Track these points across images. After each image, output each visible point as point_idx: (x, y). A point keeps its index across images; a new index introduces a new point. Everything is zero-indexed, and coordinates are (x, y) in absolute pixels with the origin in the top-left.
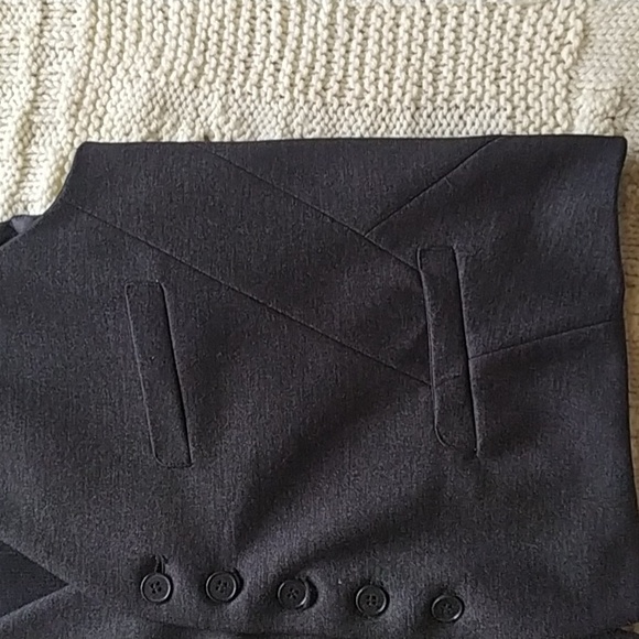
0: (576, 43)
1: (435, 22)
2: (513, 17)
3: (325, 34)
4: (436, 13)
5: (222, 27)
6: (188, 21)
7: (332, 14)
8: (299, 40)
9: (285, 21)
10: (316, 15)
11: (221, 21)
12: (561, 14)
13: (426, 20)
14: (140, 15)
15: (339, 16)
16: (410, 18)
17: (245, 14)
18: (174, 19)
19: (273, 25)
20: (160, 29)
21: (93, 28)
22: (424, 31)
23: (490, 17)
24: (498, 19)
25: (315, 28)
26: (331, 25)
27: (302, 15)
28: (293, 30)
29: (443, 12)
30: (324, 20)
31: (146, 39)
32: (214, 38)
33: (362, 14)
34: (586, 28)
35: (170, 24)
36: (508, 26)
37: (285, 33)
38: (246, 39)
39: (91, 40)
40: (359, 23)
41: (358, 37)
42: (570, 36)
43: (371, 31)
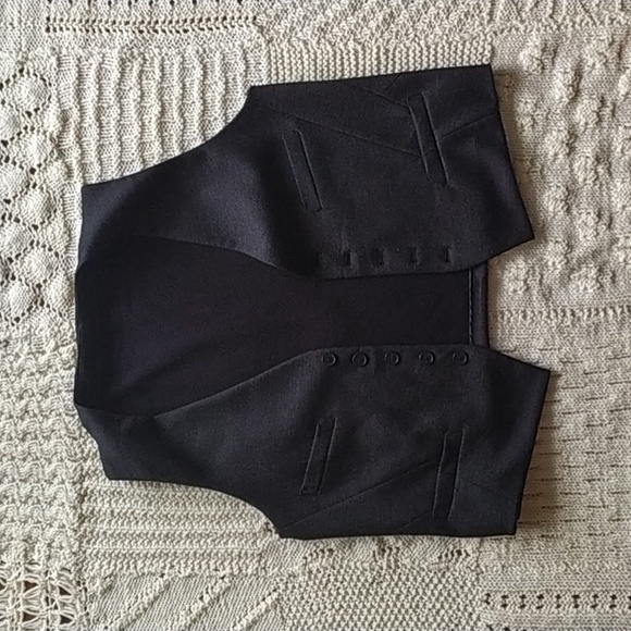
0: (489, 55)
1: (425, 53)
2: (460, 47)
3: (376, 63)
4: (425, 49)
5: (329, 64)
6: (313, 63)
7: (378, 53)
8: (364, 66)
9: (357, 58)
10: (371, 54)
11: (328, 61)
12: (481, 43)
13: (421, 52)
14: (291, 62)
15: (381, 54)
16: (414, 51)
17: (338, 57)
18: (306, 63)
19: (352, 60)
20: (301, 67)
21: (270, 70)
22: (420, 57)
23: (450, 48)
24: (453, 48)
25: (370, 60)
26: (378, 58)
27: (364, 55)
28: (361, 62)
29: (428, 47)
30: (375, 56)
31: (295, 73)
32: (326, 69)
33: (391, 52)
34: (493, 48)
35: (305, 65)
36: (458, 51)
37: (358, 63)
38: (340, 68)
39: (269, 76)
40: (391, 56)
41: (391, 62)
42: (486, 52)
43: (396, 59)
